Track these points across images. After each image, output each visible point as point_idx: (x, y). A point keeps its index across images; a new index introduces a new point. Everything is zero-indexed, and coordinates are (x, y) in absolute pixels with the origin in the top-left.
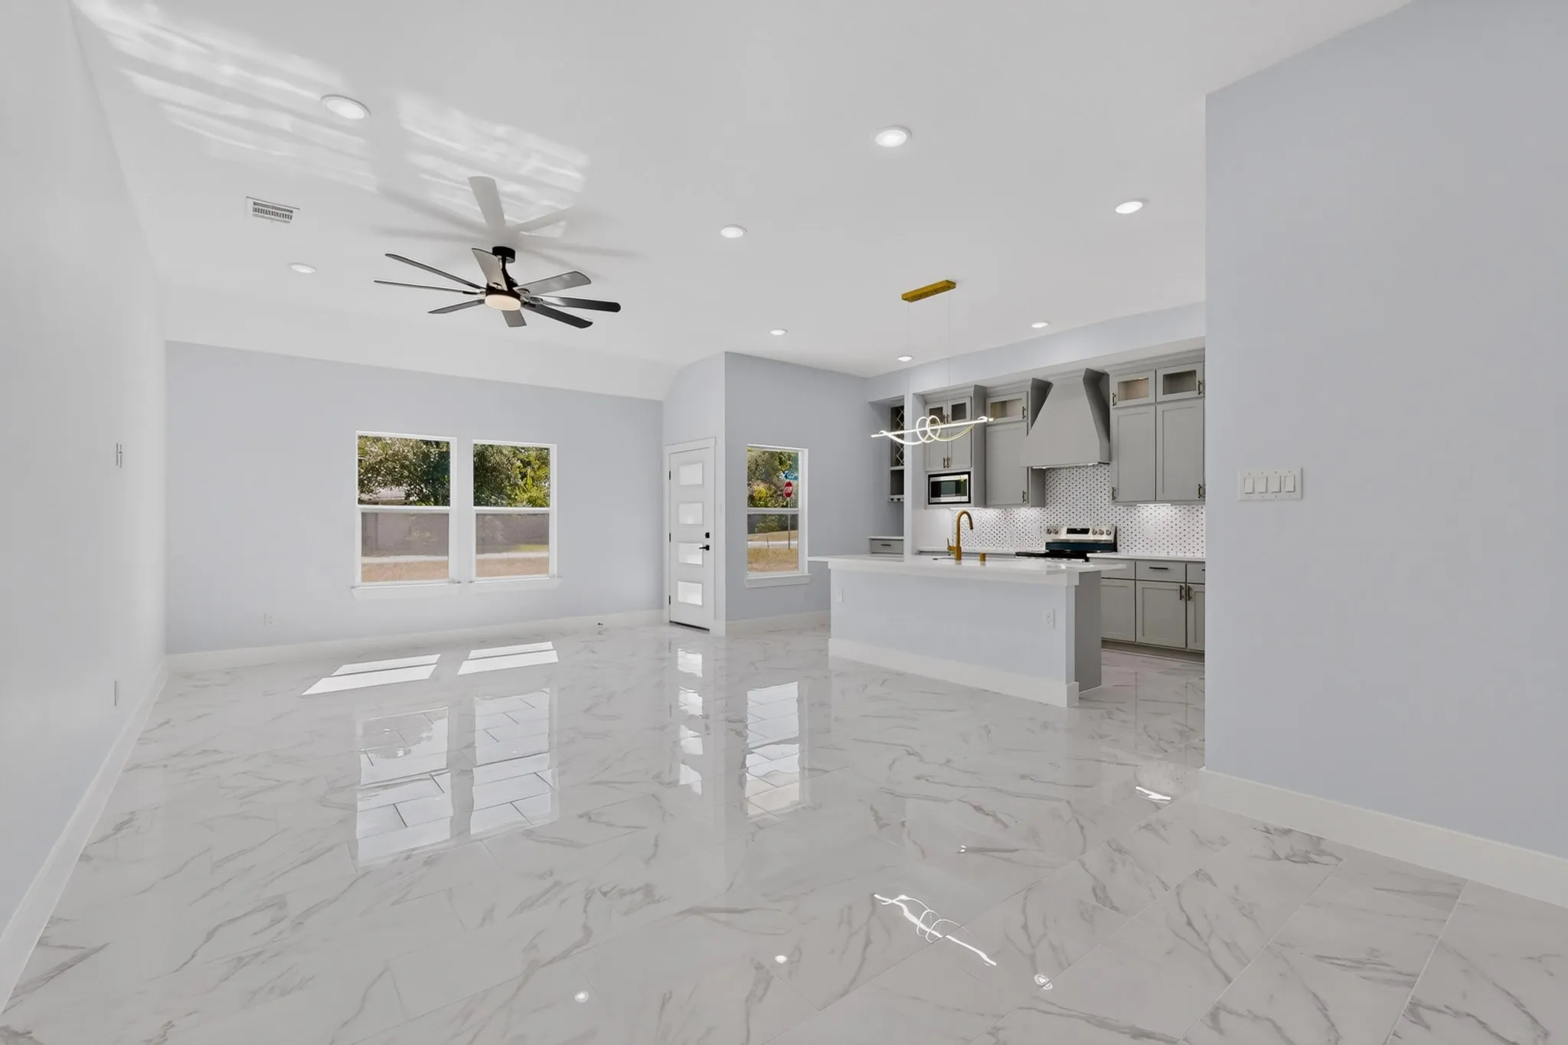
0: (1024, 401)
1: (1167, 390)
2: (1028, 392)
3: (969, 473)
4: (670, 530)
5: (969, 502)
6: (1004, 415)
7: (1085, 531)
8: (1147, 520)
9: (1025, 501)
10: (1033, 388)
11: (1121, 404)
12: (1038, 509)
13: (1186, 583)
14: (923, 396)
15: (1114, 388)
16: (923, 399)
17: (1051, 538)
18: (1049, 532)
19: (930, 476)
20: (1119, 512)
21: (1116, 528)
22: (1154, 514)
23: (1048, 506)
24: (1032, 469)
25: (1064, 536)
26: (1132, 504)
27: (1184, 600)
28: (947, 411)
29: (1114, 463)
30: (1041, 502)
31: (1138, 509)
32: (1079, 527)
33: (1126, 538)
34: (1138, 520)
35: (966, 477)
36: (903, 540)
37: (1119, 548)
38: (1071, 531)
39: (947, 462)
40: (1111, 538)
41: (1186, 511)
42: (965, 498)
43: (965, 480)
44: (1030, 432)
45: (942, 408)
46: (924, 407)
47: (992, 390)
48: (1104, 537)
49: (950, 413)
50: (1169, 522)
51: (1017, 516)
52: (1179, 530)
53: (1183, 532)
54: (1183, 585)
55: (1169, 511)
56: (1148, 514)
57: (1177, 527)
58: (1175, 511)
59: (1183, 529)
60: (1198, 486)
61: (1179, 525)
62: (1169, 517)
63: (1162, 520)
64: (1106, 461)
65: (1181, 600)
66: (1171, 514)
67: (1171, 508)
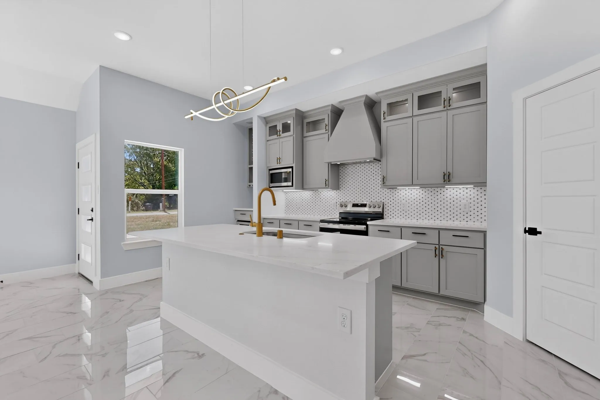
0: (327, 121)
1: (421, 106)
2: (328, 115)
3: (292, 167)
4: (78, 207)
5: (292, 186)
6: (315, 130)
7: (364, 205)
8: (403, 198)
9: (327, 185)
10: (332, 111)
11: (389, 118)
12: (335, 191)
13: (439, 244)
14: (265, 118)
15: (384, 108)
16: (266, 120)
17: (342, 210)
18: (341, 206)
19: (270, 170)
20: (385, 193)
21: (383, 203)
22: (408, 194)
23: (341, 189)
24: (331, 164)
25: (350, 209)
26: (393, 187)
27: (437, 257)
28: (280, 127)
29: (384, 160)
30: (337, 187)
31: (397, 191)
32: (360, 202)
33: (390, 210)
34: (398, 198)
35: (290, 170)
36: (252, 211)
37: (385, 216)
38: (355, 205)
39: (279, 160)
40: (380, 210)
41: (429, 192)
42: (290, 184)
43: (290, 172)
44: (330, 138)
45: (276, 126)
46: (266, 126)
47: (307, 114)
48: (377, 210)
49: (281, 129)
50: (418, 200)
51: (322, 196)
52: (425, 205)
53: (427, 206)
54: (437, 246)
55: (417, 192)
56: (404, 194)
57: (424, 203)
58: (422, 192)
59: (427, 204)
60: (443, 174)
61: (425, 201)
62: (418, 196)
63: (413, 198)
64: (379, 158)
65: (435, 257)
66: (419, 194)
67: (419, 190)
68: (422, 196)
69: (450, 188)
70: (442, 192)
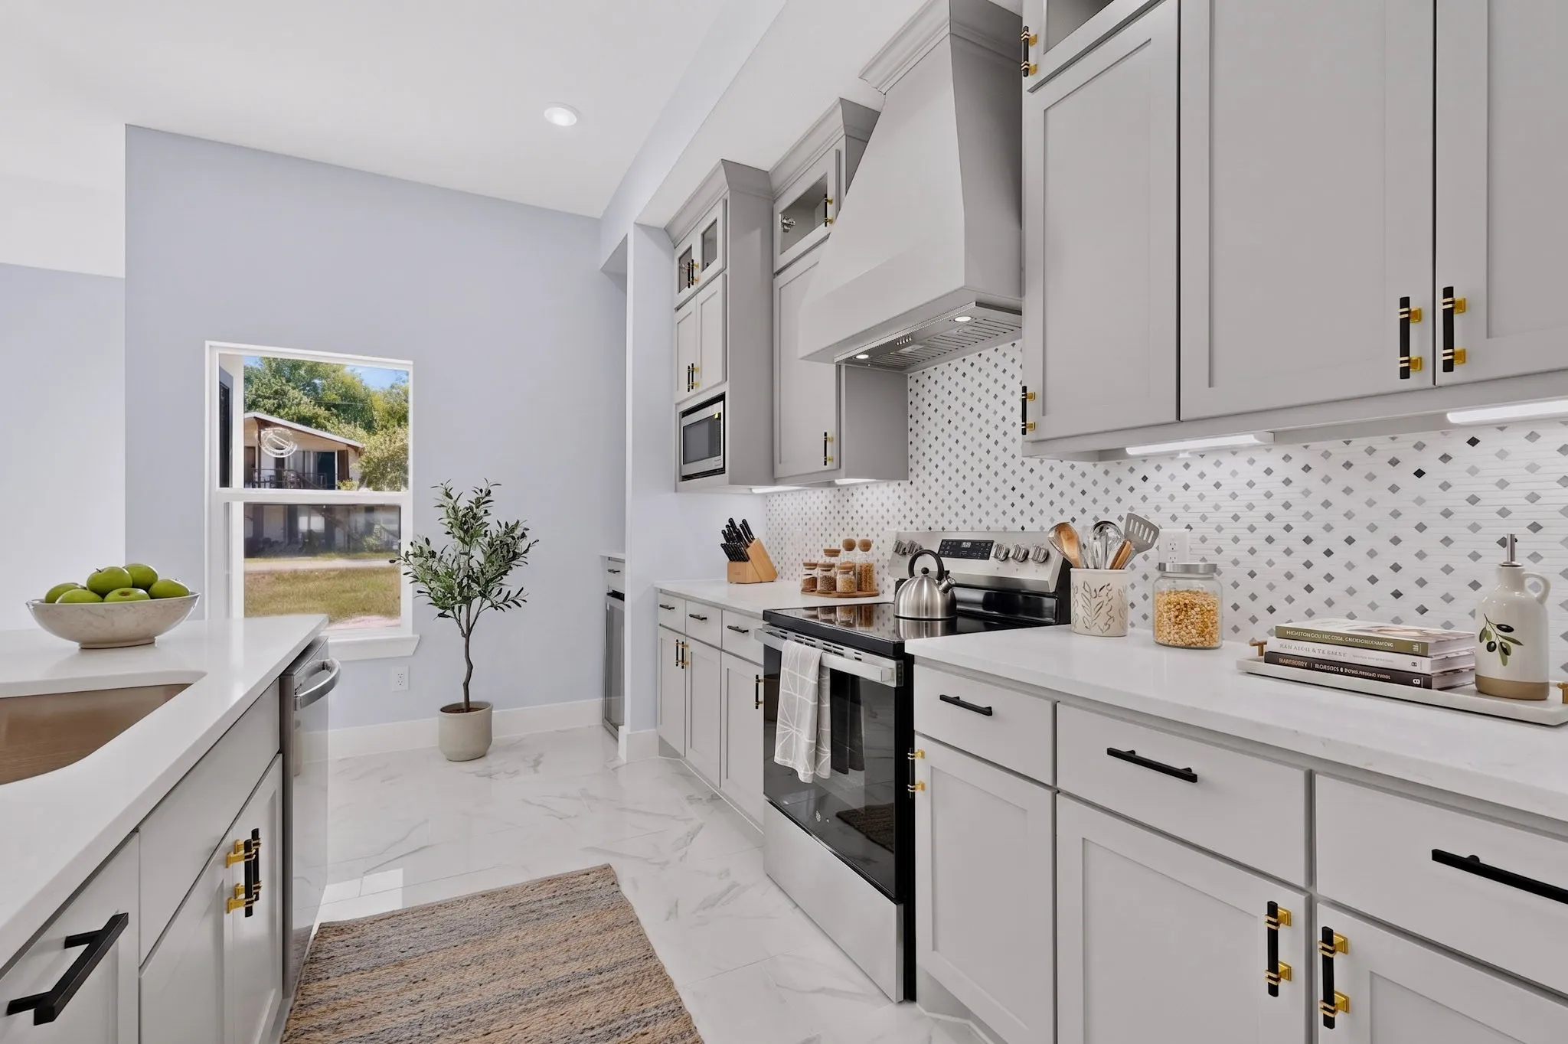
3: (723, 398)
5: (724, 469)
7: (984, 550)
9: (829, 460)
14: (666, 230)
16: (671, 236)
19: (683, 414)
28: (696, 252)
29: (1030, 303)
30: (900, 466)
35: (718, 409)
39: (692, 374)
42: (719, 462)
45: (691, 249)
48: (1030, 573)
49: (699, 258)
50: (1257, 517)
51: (857, 506)
52: (1303, 552)
53: (1319, 559)
54: (1291, 903)
55: (1256, 473)
56: (1176, 487)
57: (1294, 540)
58: (1282, 470)
59: (1318, 546)
60: (1396, 314)
61: (1301, 529)
62: (1256, 495)
63: (1230, 507)
64: (1007, 298)
65: (1273, 991)
66: (1264, 483)
67: (1265, 460)
68: (1282, 493)
69: (1502, 427)
70: (1428, 461)
